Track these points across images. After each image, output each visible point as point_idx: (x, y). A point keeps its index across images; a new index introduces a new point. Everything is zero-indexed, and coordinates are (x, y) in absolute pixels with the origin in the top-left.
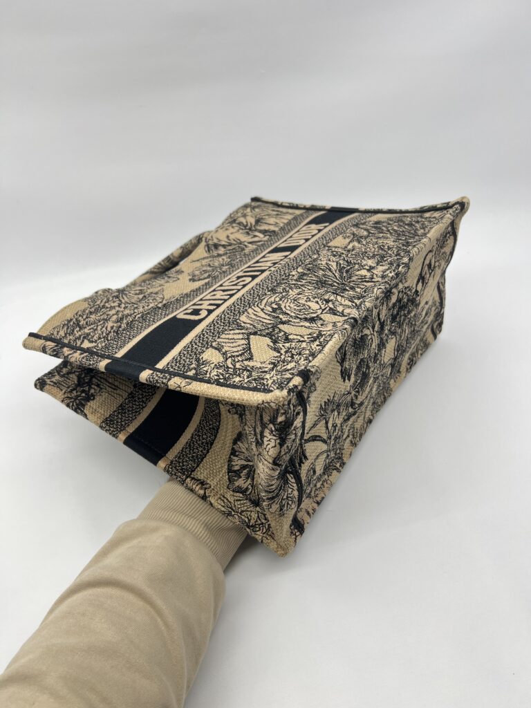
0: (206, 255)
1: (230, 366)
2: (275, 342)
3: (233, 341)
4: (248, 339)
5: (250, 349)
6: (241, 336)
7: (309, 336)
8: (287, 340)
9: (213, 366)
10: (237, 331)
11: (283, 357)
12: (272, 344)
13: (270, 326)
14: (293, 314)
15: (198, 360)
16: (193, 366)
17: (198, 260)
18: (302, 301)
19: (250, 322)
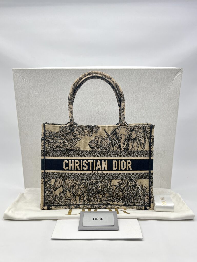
0: (109, 133)
1: (51, 188)
2: (62, 193)
3: (59, 183)
4: (60, 186)
5: (58, 189)
6: (61, 184)
7: (68, 198)
8: (64, 195)
9: (50, 184)
10: (62, 182)
11: (58, 197)
12: (61, 192)
13: (67, 189)
14: (73, 191)
15: (51, 179)
16: (49, 179)
17: (106, 132)
18: (79, 190)
19: (66, 183)
